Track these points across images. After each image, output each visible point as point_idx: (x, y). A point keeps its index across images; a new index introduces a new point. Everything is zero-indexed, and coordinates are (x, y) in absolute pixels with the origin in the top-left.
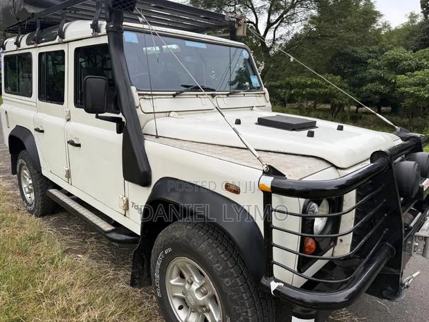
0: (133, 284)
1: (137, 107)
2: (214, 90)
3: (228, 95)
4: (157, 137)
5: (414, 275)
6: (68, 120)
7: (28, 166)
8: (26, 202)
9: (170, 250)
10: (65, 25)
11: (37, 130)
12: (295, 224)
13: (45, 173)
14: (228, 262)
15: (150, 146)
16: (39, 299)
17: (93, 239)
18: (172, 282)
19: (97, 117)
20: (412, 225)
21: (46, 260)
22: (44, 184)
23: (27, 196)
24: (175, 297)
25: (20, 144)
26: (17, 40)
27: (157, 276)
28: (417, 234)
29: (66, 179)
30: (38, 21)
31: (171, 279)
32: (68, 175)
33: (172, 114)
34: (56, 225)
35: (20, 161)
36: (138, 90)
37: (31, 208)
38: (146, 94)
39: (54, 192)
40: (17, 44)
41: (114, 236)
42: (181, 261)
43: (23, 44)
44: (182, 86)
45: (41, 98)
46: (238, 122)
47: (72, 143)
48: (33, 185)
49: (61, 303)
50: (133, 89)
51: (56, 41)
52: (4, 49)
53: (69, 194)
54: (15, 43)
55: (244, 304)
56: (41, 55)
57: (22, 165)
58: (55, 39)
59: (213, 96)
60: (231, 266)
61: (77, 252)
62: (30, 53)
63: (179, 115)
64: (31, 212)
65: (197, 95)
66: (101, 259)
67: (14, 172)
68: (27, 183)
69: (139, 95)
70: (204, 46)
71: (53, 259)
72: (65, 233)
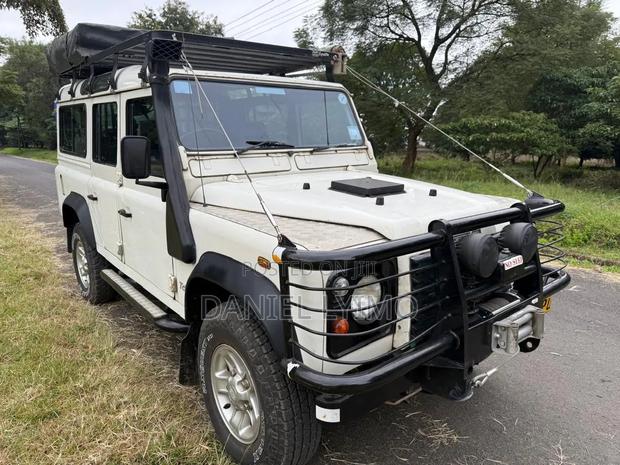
0: (182, 381)
1: (186, 170)
2: (292, 147)
3: (311, 152)
4: (205, 205)
5: (489, 373)
6: (121, 185)
7: (82, 240)
8: (82, 285)
9: (211, 336)
10: (118, 72)
11: (91, 197)
12: (319, 300)
13: (100, 250)
14: (263, 347)
15: (195, 215)
16: (77, 393)
17: (154, 332)
18: (218, 375)
19: (137, 183)
20: (494, 313)
21: (93, 353)
22: (99, 263)
23: (83, 279)
24: (221, 393)
25: (74, 216)
26: (71, 89)
27: (202, 368)
28: (497, 323)
29: (120, 256)
30: (92, 66)
31: (217, 370)
32: (121, 251)
33: (230, 178)
34: (114, 314)
35: (75, 235)
36: (187, 150)
37: (86, 293)
38: (198, 155)
39: (108, 272)
40: (72, 93)
41: (163, 323)
42: (224, 349)
43: (78, 94)
44: (248, 143)
45: (95, 159)
46: (307, 187)
47: (123, 213)
48: (88, 264)
49: (100, 398)
50: (181, 149)
51: (108, 92)
52: (59, 98)
53: (125, 277)
54: (69, 93)
55: (276, 395)
56: (95, 106)
57: (77, 241)
58: (107, 89)
59: (290, 154)
60: (265, 351)
61: (132, 346)
62: (84, 105)
63: (239, 179)
64: (86, 298)
65: (267, 154)
66: (159, 354)
67: (70, 250)
68: (83, 262)
69: (188, 155)
70: (281, 92)
71: (101, 353)
72: (122, 325)
